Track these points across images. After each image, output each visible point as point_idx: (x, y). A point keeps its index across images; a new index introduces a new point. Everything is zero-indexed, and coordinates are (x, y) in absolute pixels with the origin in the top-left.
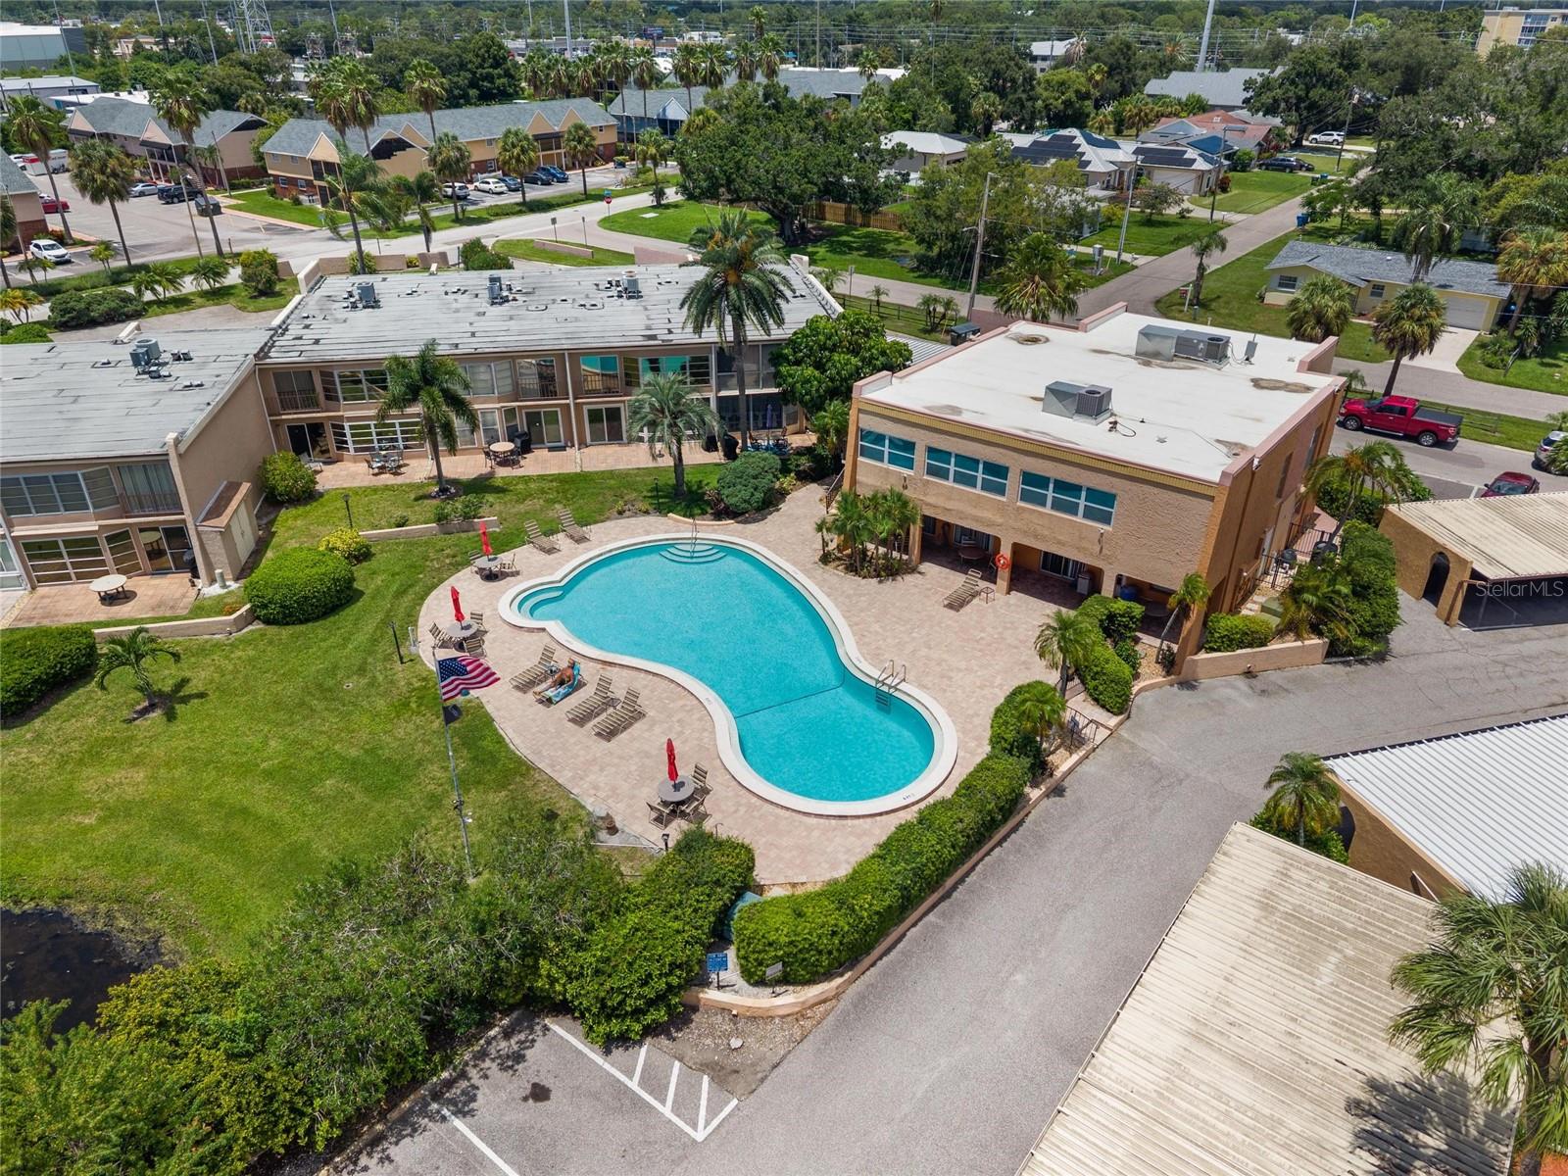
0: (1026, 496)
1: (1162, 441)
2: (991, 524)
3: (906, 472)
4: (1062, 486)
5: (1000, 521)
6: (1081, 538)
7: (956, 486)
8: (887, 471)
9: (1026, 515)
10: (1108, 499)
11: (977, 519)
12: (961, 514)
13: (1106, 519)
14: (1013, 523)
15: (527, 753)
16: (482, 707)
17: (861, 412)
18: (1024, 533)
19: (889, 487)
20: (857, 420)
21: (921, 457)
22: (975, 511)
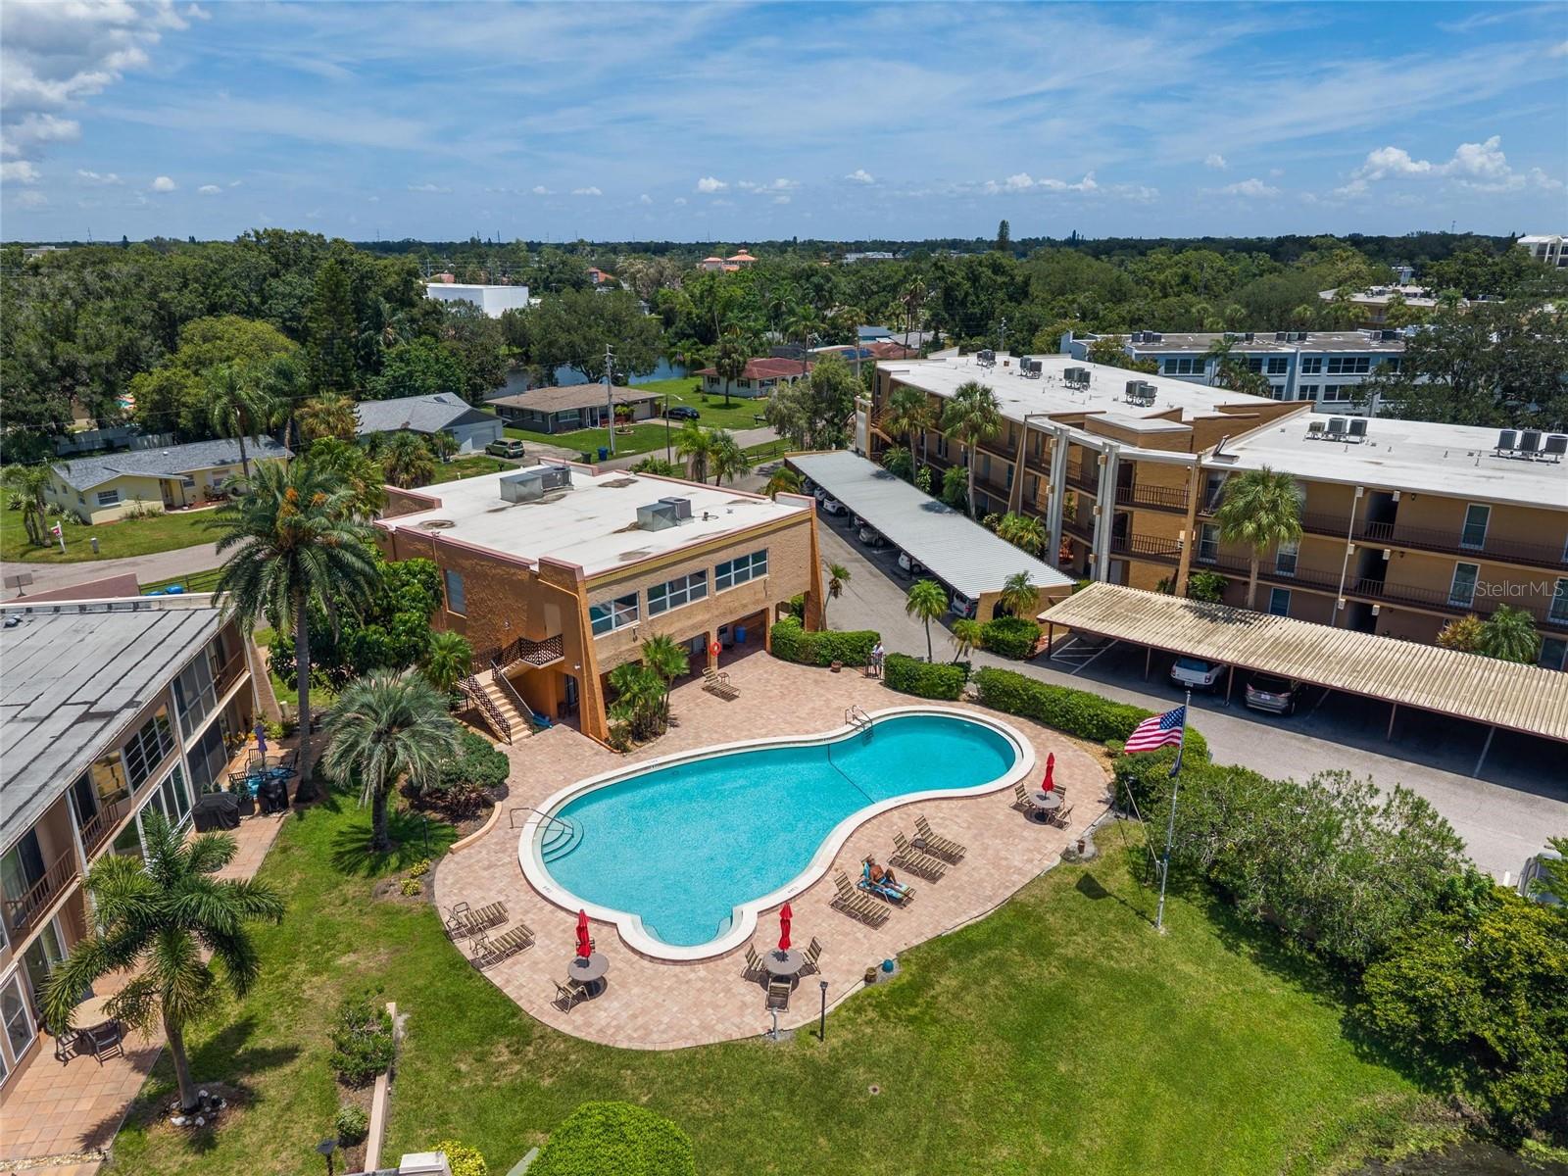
0: (720, 585)
1: (729, 513)
2: (703, 624)
3: (633, 624)
4: (737, 564)
5: (708, 616)
6: (754, 594)
7: (674, 609)
9: (723, 600)
11: (694, 627)
12: (682, 632)
13: (764, 570)
14: (716, 613)
15: (989, 906)
16: (918, 947)
17: (589, 591)
18: (724, 614)
19: (623, 648)
20: (587, 601)
21: (644, 603)
22: (690, 622)
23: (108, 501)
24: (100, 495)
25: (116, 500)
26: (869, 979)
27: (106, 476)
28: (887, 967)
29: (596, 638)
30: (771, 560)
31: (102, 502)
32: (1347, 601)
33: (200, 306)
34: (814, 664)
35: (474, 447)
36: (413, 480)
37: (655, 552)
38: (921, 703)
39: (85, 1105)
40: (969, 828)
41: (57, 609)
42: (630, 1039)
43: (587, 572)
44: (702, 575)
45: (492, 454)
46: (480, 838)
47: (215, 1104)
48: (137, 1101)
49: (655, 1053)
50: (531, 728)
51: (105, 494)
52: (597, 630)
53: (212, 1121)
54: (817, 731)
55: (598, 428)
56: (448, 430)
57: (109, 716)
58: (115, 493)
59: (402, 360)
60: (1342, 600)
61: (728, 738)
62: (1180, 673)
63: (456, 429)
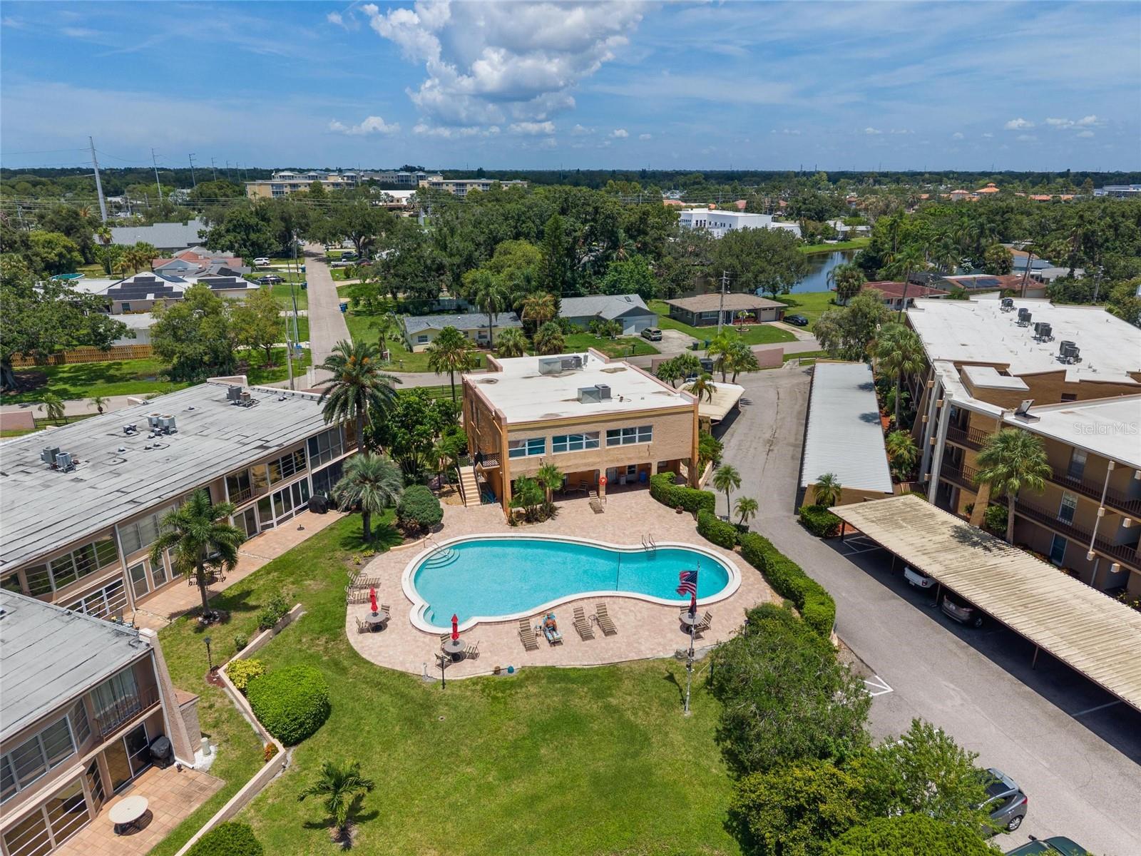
0: (610, 443)
1: (643, 399)
2: (594, 464)
3: (541, 455)
4: (626, 432)
5: (598, 460)
6: (639, 452)
7: (572, 452)
8: (529, 459)
9: (611, 452)
10: (648, 429)
11: (585, 465)
12: (577, 466)
13: (649, 438)
14: (605, 459)
15: (600, 662)
16: (536, 667)
17: (509, 431)
18: (612, 461)
19: (532, 468)
20: (507, 437)
21: (549, 444)
22: (584, 461)
23: (423, 341)
24: (419, 337)
25: (426, 341)
26: (497, 671)
27: (424, 327)
28: (511, 670)
29: (510, 459)
30: (653, 433)
31: (419, 341)
32: (1096, 555)
33: (509, 233)
34: (667, 505)
35: (636, 331)
36: (549, 350)
37: (565, 416)
38: (705, 545)
39: (182, 603)
40: (640, 620)
41: (303, 396)
42: (370, 654)
43: (509, 421)
44: (596, 434)
45: (644, 337)
46: (407, 548)
47: (215, 618)
48: (197, 608)
49: (373, 664)
50: (481, 501)
51: (422, 337)
52: (512, 454)
53: (210, 624)
54: (624, 543)
55: (731, 325)
56: (619, 320)
57: (267, 448)
58: (426, 337)
59: (616, 271)
60: (1091, 553)
61: (574, 534)
62: (908, 574)
63: (625, 318)
